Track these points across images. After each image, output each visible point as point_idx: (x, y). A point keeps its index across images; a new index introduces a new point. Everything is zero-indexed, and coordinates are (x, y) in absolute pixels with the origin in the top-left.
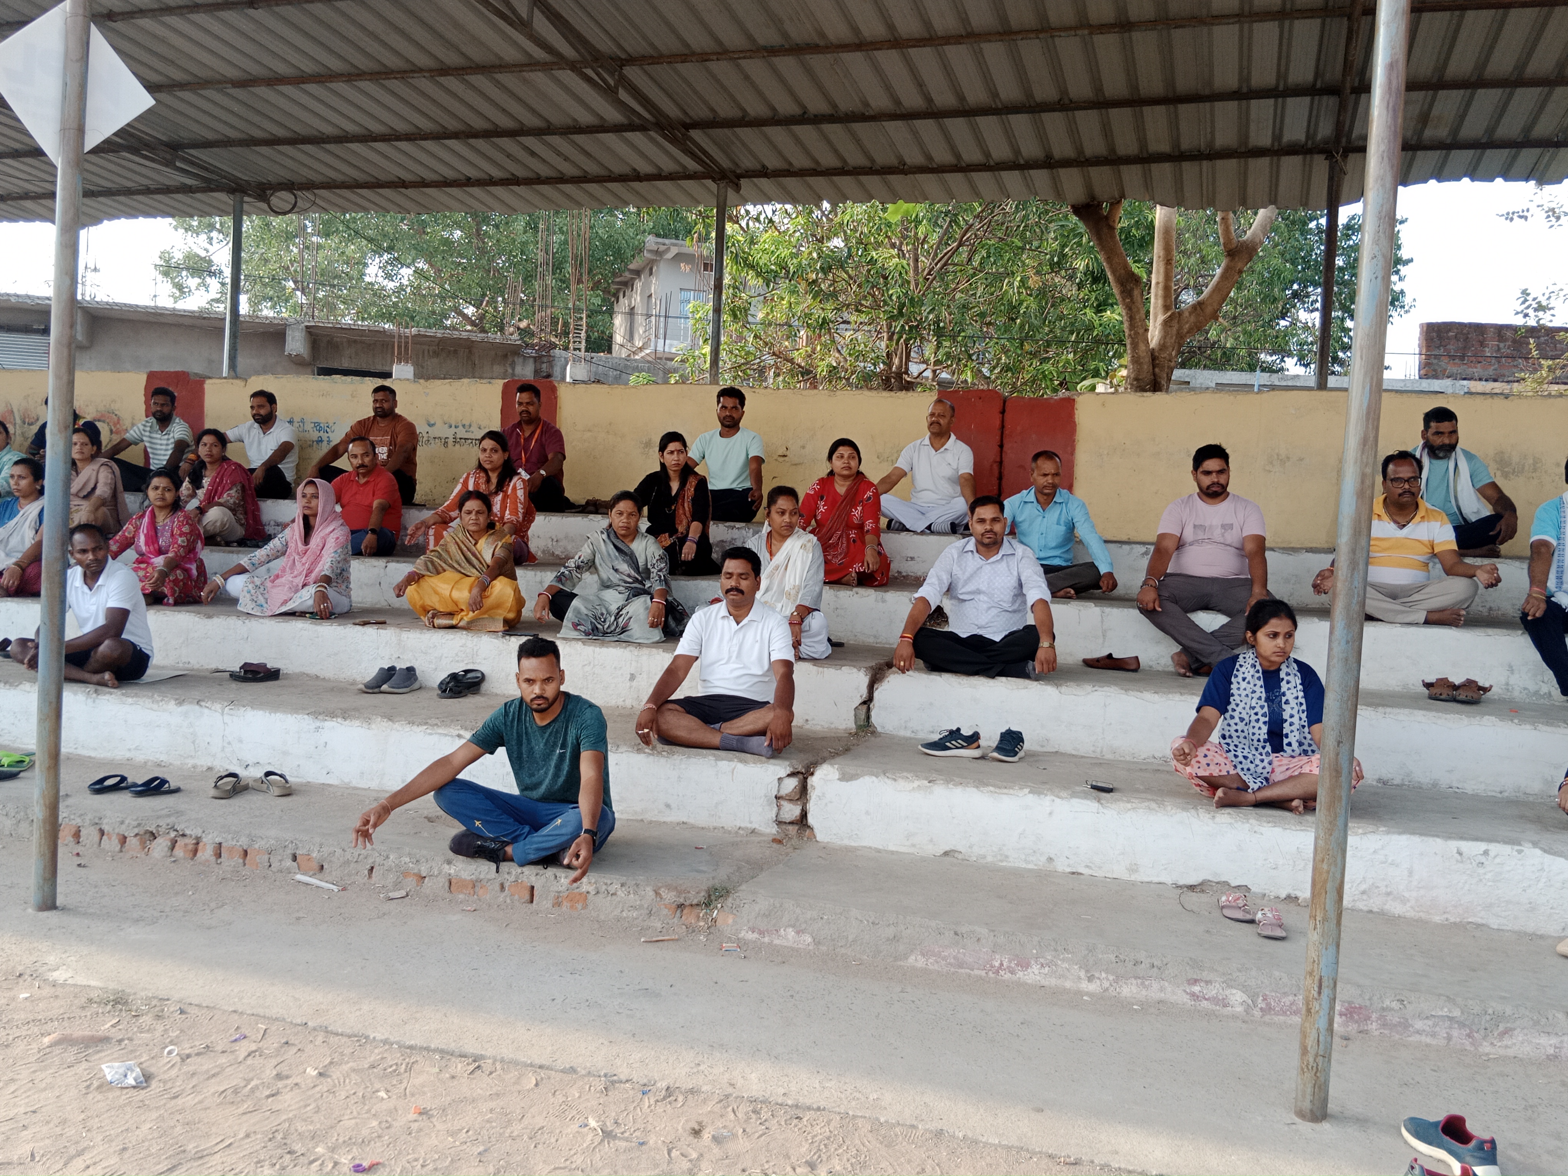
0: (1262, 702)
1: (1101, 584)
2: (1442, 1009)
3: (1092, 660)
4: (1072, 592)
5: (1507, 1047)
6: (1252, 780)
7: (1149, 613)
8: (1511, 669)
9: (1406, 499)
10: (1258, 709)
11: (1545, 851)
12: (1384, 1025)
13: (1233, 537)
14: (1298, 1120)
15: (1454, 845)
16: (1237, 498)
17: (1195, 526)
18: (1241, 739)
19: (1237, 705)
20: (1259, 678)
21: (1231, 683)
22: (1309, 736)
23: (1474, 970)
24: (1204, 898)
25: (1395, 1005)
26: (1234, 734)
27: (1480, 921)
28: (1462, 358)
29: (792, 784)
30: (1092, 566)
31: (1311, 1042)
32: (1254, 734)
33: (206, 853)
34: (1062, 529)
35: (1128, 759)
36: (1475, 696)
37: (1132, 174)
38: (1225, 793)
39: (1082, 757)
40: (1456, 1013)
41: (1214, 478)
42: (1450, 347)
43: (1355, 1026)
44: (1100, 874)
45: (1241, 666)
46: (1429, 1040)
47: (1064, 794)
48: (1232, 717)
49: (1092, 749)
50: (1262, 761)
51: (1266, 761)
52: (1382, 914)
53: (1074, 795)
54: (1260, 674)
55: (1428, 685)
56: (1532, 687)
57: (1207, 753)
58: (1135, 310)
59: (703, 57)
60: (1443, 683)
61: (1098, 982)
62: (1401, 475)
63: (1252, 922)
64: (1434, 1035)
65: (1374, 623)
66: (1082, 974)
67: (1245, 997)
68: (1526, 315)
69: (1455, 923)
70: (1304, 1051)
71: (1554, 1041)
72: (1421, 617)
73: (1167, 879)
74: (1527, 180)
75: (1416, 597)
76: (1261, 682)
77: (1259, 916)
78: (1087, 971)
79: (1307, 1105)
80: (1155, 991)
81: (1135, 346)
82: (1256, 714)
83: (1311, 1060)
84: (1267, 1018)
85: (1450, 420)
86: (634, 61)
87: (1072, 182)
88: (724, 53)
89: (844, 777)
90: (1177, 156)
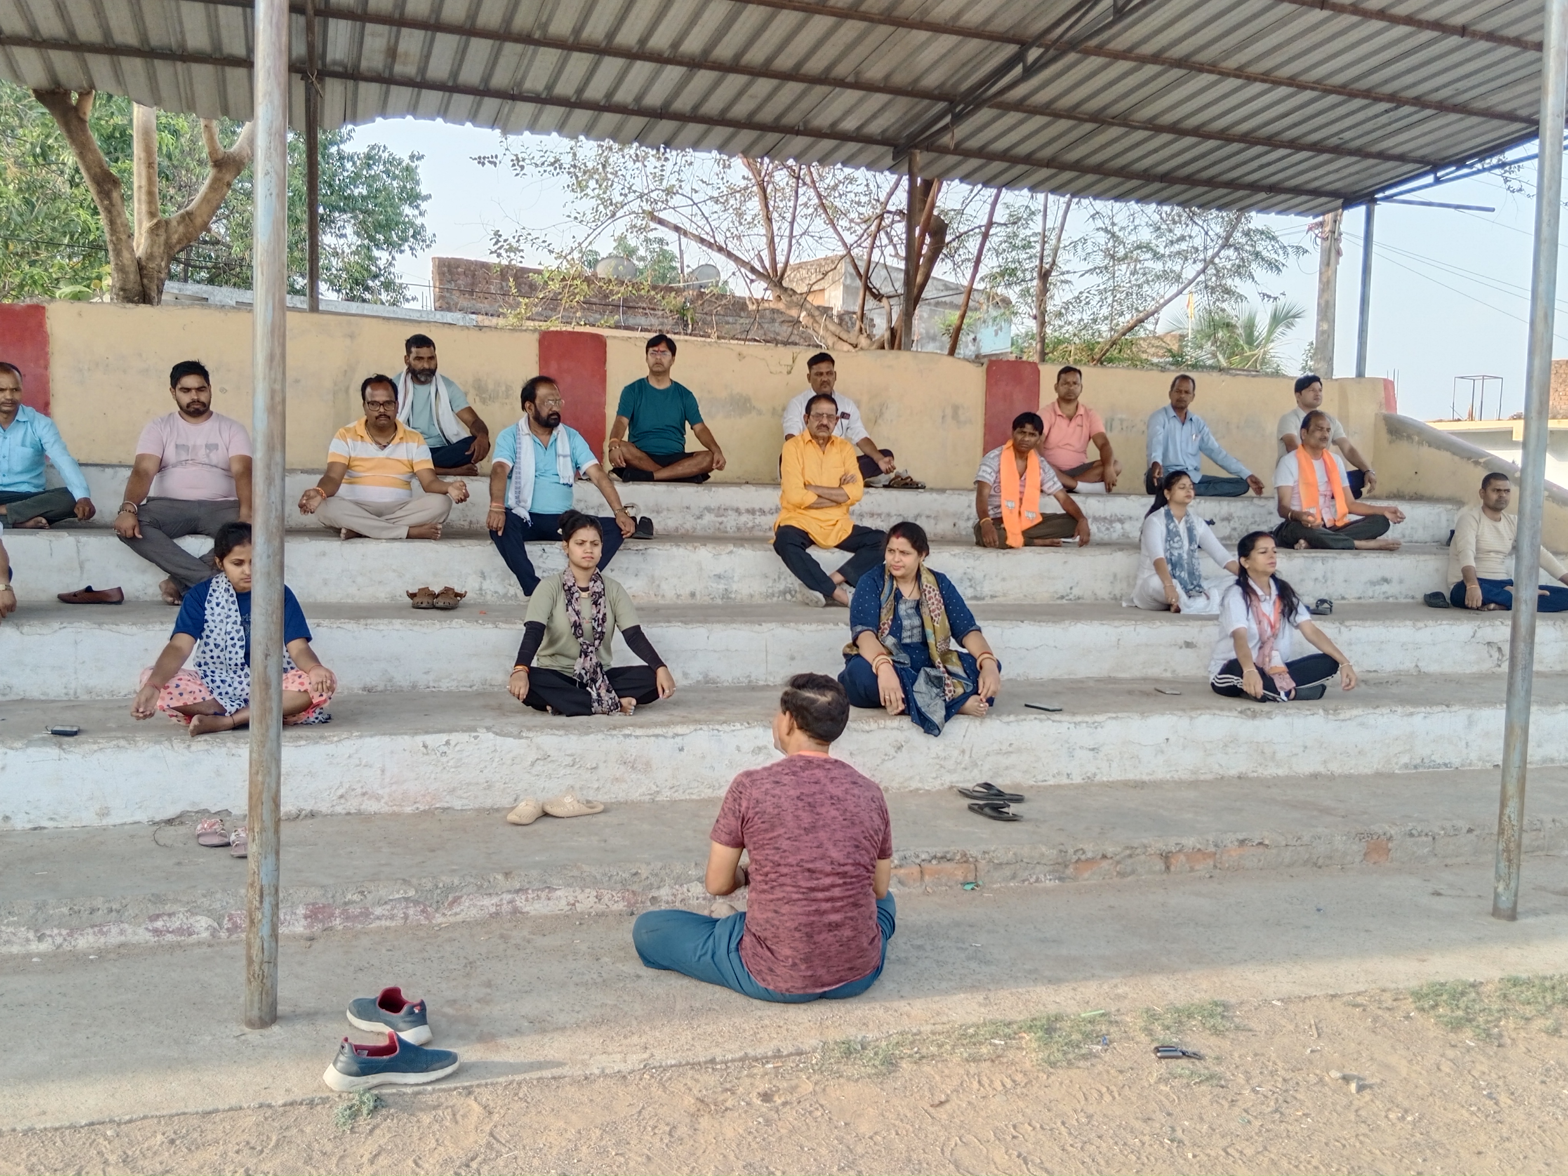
0: (238, 627)
1: (76, 511)
2: (398, 892)
3: (69, 595)
4: (44, 521)
5: (456, 914)
6: (229, 703)
7: (129, 540)
8: (483, 576)
9: (383, 421)
10: (234, 634)
11: (497, 734)
12: (347, 918)
13: (217, 457)
14: (247, 1030)
15: (420, 739)
16: (221, 417)
17: (177, 446)
18: (218, 665)
19: (212, 631)
20: (233, 603)
21: (205, 609)
22: (287, 655)
23: (433, 851)
24: (182, 830)
25: (357, 897)
26: (210, 661)
27: (446, 805)
28: (472, 293)
30: (65, 492)
31: (255, 952)
32: (230, 659)
34: (28, 451)
35: (106, 697)
36: (452, 602)
37: (100, 64)
38: (200, 721)
39: (53, 701)
40: (411, 893)
41: (193, 395)
42: (460, 282)
43: (320, 926)
44: (65, 824)
45: (214, 591)
46: (388, 923)
47: (18, 744)
48: (206, 644)
49: (64, 691)
50: (241, 683)
51: (245, 683)
52: (359, 813)
53: (30, 744)
54: (235, 598)
55: (412, 596)
56: (501, 591)
57: (179, 682)
58: (115, 213)
60: (426, 592)
61: (50, 939)
62: (377, 399)
63: (228, 845)
64: (392, 918)
65: (361, 540)
66: (31, 935)
67: (210, 921)
68: (499, 255)
69: (424, 811)
70: (250, 961)
71: (495, 900)
72: (404, 532)
73: (142, 816)
74: (492, 127)
75: (399, 514)
76: (236, 606)
77: (233, 837)
78: (36, 931)
79: (255, 1013)
80: (114, 937)
81: (118, 253)
82: (232, 639)
83: (257, 968)
84: (234, 937)
85: (429, 347)
87: (31, 65)
90: (148, 53)
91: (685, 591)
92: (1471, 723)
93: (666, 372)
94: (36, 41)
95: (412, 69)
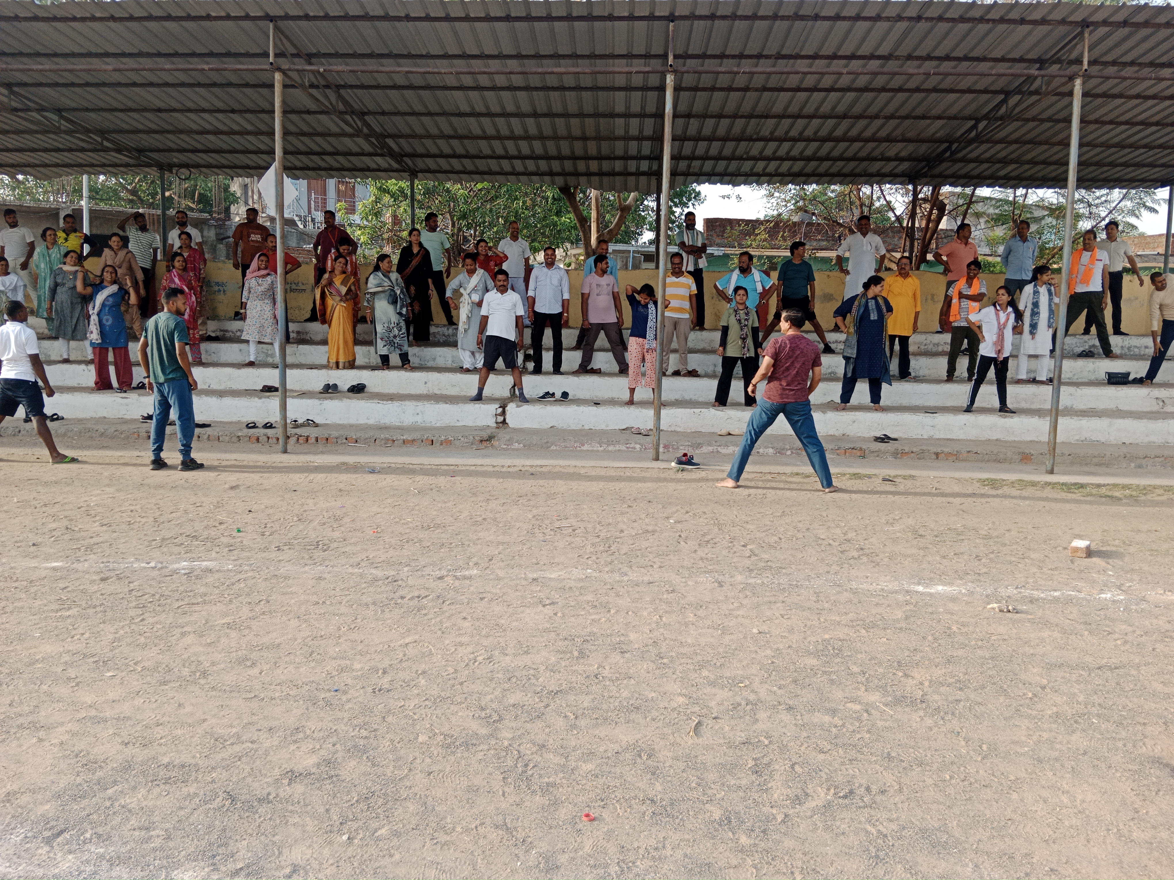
14: (652, 461)
15: (692, 411)
27: (700, 431)
29: (500, 410)
33: (312, 440)
37: (583, 179)
39: (588, 395)
42: (717, 230)
58: (586, 233)
59: (421, 137)
61: (603, 447)
63: (640, 434)
67: (640, 447)
69: (694, 432)
73: (617, 428)
80: (617, 447)
86: (390, 136)
87: (560, 180)
88: (429, 136)
89: (518, 406)
90: (601, 174)
94: (563, 174)
95: (696, 170)
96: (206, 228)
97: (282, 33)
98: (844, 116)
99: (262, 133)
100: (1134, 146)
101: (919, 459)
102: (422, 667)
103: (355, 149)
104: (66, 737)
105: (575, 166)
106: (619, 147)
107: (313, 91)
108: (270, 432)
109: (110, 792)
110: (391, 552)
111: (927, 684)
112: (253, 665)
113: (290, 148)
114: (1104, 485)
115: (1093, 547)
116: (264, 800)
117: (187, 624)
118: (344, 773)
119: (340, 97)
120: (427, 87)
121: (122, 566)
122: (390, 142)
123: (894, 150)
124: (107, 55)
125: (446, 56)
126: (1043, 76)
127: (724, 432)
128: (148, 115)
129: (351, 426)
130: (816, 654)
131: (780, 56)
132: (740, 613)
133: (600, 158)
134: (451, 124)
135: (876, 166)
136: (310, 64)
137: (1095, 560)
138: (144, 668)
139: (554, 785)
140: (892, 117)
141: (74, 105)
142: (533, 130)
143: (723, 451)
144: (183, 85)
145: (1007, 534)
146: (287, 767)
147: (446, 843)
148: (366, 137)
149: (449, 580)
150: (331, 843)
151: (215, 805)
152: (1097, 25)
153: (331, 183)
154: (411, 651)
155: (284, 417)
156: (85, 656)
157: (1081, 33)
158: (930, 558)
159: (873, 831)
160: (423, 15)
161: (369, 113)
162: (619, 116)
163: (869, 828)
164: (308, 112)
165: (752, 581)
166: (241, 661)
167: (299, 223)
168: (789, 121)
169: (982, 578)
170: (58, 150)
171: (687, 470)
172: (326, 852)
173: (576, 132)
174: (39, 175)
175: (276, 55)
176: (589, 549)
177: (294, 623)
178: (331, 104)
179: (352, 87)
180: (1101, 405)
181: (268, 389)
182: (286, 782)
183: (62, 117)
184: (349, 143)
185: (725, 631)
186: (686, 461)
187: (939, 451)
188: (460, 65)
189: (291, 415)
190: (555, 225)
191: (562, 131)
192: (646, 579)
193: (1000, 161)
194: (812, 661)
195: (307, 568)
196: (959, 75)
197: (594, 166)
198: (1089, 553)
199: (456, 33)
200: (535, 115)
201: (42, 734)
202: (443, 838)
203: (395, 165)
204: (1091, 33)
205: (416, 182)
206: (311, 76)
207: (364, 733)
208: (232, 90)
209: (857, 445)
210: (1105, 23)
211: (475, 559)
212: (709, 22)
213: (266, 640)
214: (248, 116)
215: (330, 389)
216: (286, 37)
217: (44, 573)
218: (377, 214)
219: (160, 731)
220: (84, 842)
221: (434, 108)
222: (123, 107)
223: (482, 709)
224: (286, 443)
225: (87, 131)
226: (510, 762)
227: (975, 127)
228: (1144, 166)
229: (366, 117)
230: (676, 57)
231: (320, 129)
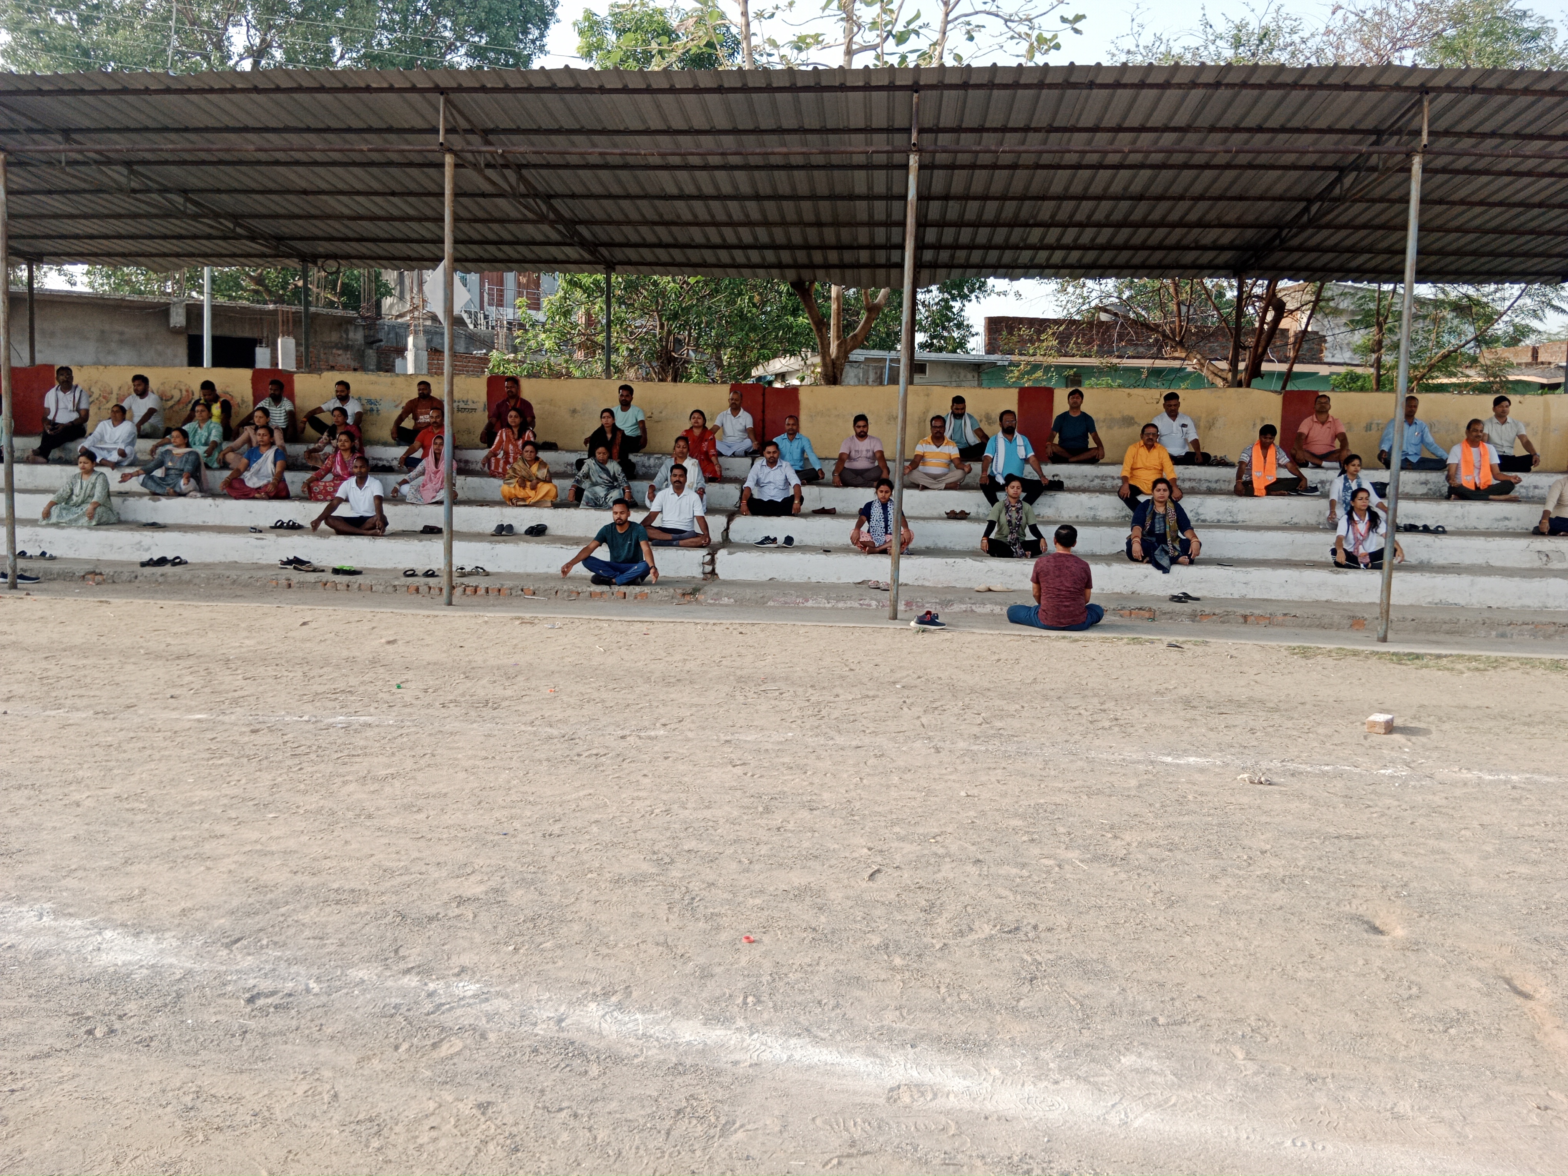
1: (818, 477)
2: (933, 600)
3: (818, 510)
6: (880, 544)
8: (977, 504)
9: (939, 436)
11: (973, 560)
13: (871, 453)
15: (945, 560)
16: (872, 438)
17: (855, 449)
19: (874, 518)
25: (920, 600)
27: (953, 586)
29: (708, 558)
30: (815, 470)
33: (481, 591)
34: (800, 453)
36: (965, 516)
37: (820, 273)
38: (869, 548)
39: (818, 541)
41: (862, 430)
44: (827, 581)
47: (811, 554)
49: (820, 543)
52: (922, 586)
53: (817, 554)
55: (947, 513)
58: (824, 341)
59: (619, 223)
60: (953, 512)
61: (831, 604)
62: (937, 426)
65: (927, 490)
67: (876, 601)
69: (945, 587)
70: (891, 608)
72: (943, 485)
73: (850, 581)
74: (1006, 277)
75: (943, 478)
78: (827, 602)
80: (848, 604)
81: (825, 357)
85: (962, 403)
86: (581, 222)
87: (791, 274)
88: (629, 223)
89: (730, 554)
90: (842, 266)
91: (1074, 515)
92: (1472, 584)
93: (1078, 407)
94: (796, 266)
95: (962, 261)
96: (351, 328)
97: (455, 107)
98: (1141, 198)
99: (428, 219)
100: (1517, 232)
101: (1223, 622)
102: (597, 816)
103: (539, 237)
104: (233, 867)
105: (809, 256)
106: (863, 235)
107: (489, 172)
108: (432, 581)
109: (283, 910)
110: (570, 712)
111: (1135, 844)
112: (419, 810)
113: (462, 237)
114: (1446, 656)
115: (1398, 722)
116: (431, 919)
117: (349, 773)
118: (511, 900)
119: (521, 178)
120: (625, 167)
121: (273, 719)
122: (582, 230)
123: (1210, 236)
124: (246, 129)
125: (647, 132)
126: (1380, 153)
127: (982, 587)
128: (292, 197)
129: (529, 575)
130: (1023, 817)
131: (1051, 129)
132: (953, 777)
133: (840, 247)
134: (656, 209)
135: (1189, 257)
136: (488, 143)
137: (1397, 737)
138: (306, 811)
139: (718, 915)
140: (1201, 198)
141: (200, 185)
142: (755, 215)
143: (979, 609)
144: (334, 164)
145: (1300, 707)
146: (454, 893)
147: (608, 955)
148: (552, 223)
149: (631, 739)
150: (497, 951)
151: (386, 921)
152: (1439, 90)
153: (510, 277)
154: (585, 804)
155: (450, 564)
156: (244, 800)
157: (1420, 102)
158: (1194, 730)
159: (1029, 959)
160: (620, 86)
161: (557, 196)
162: (860, 198)
163: (1025, 957)
164: (484, 195)
165: (975, 748)
166: (408, 807)
167: (468, 321)
168: (1072, 203)
169: (1247, 751)
170: (180, 237)
171: (929, 631)
172: (493, 958)
173: (809, 217)
174: (155, 266)
175: (447, 131)
176: (795, 713)
177: (462, 775)
178: (511, 186)
179: (535, 166)
180: (1467, 560)
181: (430, 531)
182: (454, 905)
183: (188, 200)
184: (531, 231)
185: (929, 792)
186: (929, 620)
187: (1248, 613)
188: (665, 142)
189: (457, 562)
190: (790, 327)
191: (791, 216)
192: (854, 743)
193: (1348, 250)
194: (1017, 822)
195: (475, 725)
196: (1275, 152)
197: (833, 256)
198: (1390, 728)
199: (658, 106)
200: (757, 197)
201: (209, 863)
202: (604, 950)
203: (587, 256)
204: (1431, 102)
205: (613, 277)
206: (488, 156)
207: (533, 869)
208: (393, 171)
209: (1146, 605)
210: (1448, 88)
211: (663, 721)
212: (961, 92)
213: (432, 790)
214: (411, 199)
215: (504, 531)
216: (460, 112)
217: (188, 725)
218: (567, 313)
219: (327, 864)
220: (262, 947)
221: (634, 189)
222: (261, 188)
223: (654, 853)
224: (451, 594)
225: (216, 216)
226: (677, 896)
227: (1306, 209)
228: (1536, 255)
229: (553, 201)
230: (921, 131)
231: (497, 214)
